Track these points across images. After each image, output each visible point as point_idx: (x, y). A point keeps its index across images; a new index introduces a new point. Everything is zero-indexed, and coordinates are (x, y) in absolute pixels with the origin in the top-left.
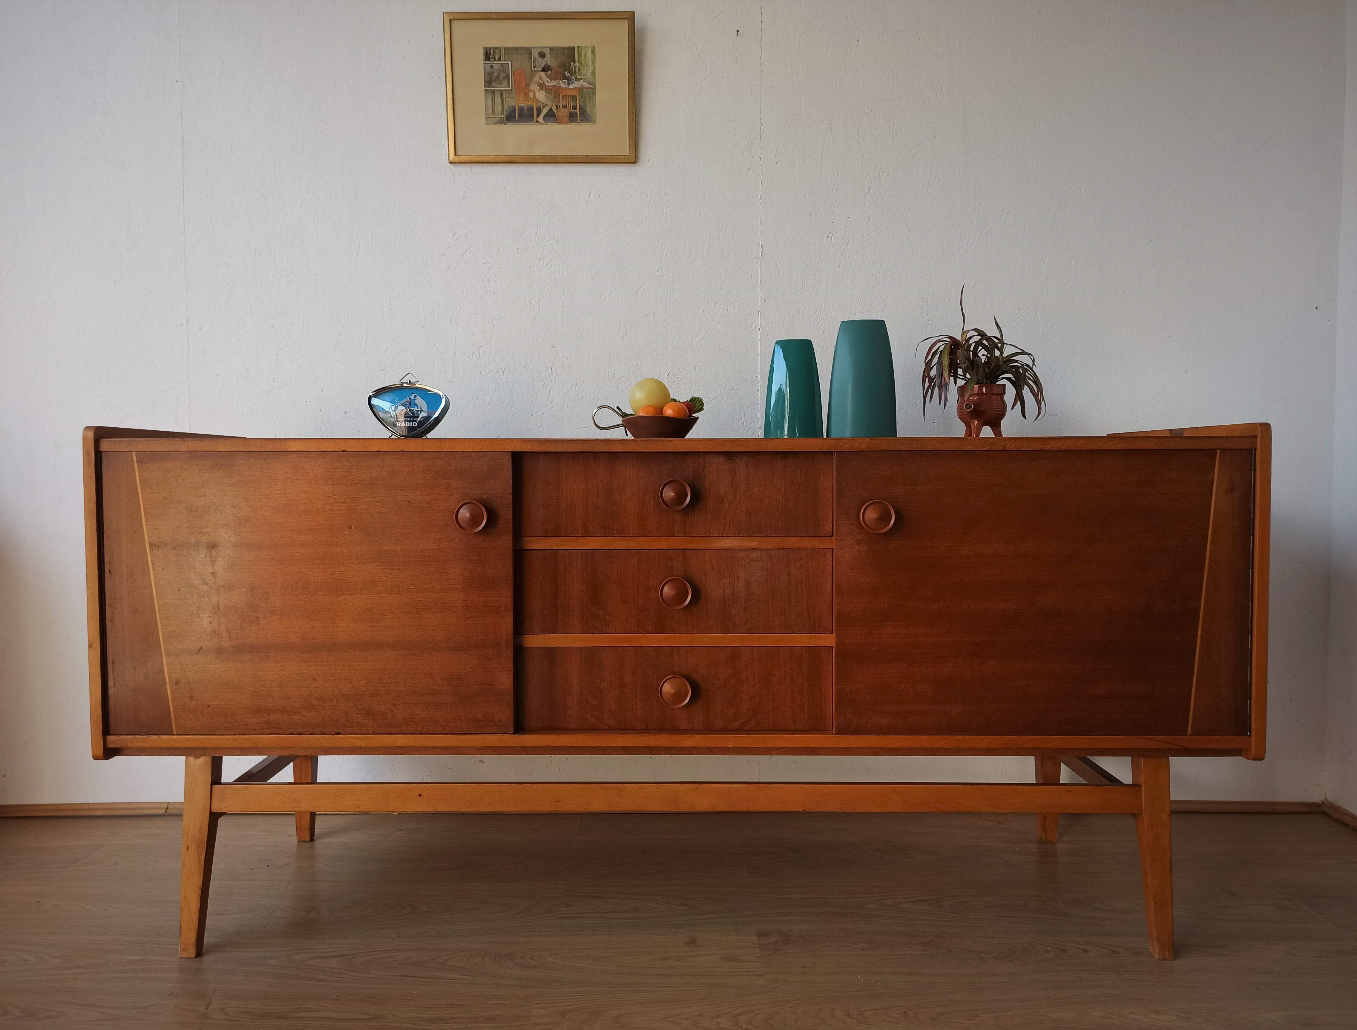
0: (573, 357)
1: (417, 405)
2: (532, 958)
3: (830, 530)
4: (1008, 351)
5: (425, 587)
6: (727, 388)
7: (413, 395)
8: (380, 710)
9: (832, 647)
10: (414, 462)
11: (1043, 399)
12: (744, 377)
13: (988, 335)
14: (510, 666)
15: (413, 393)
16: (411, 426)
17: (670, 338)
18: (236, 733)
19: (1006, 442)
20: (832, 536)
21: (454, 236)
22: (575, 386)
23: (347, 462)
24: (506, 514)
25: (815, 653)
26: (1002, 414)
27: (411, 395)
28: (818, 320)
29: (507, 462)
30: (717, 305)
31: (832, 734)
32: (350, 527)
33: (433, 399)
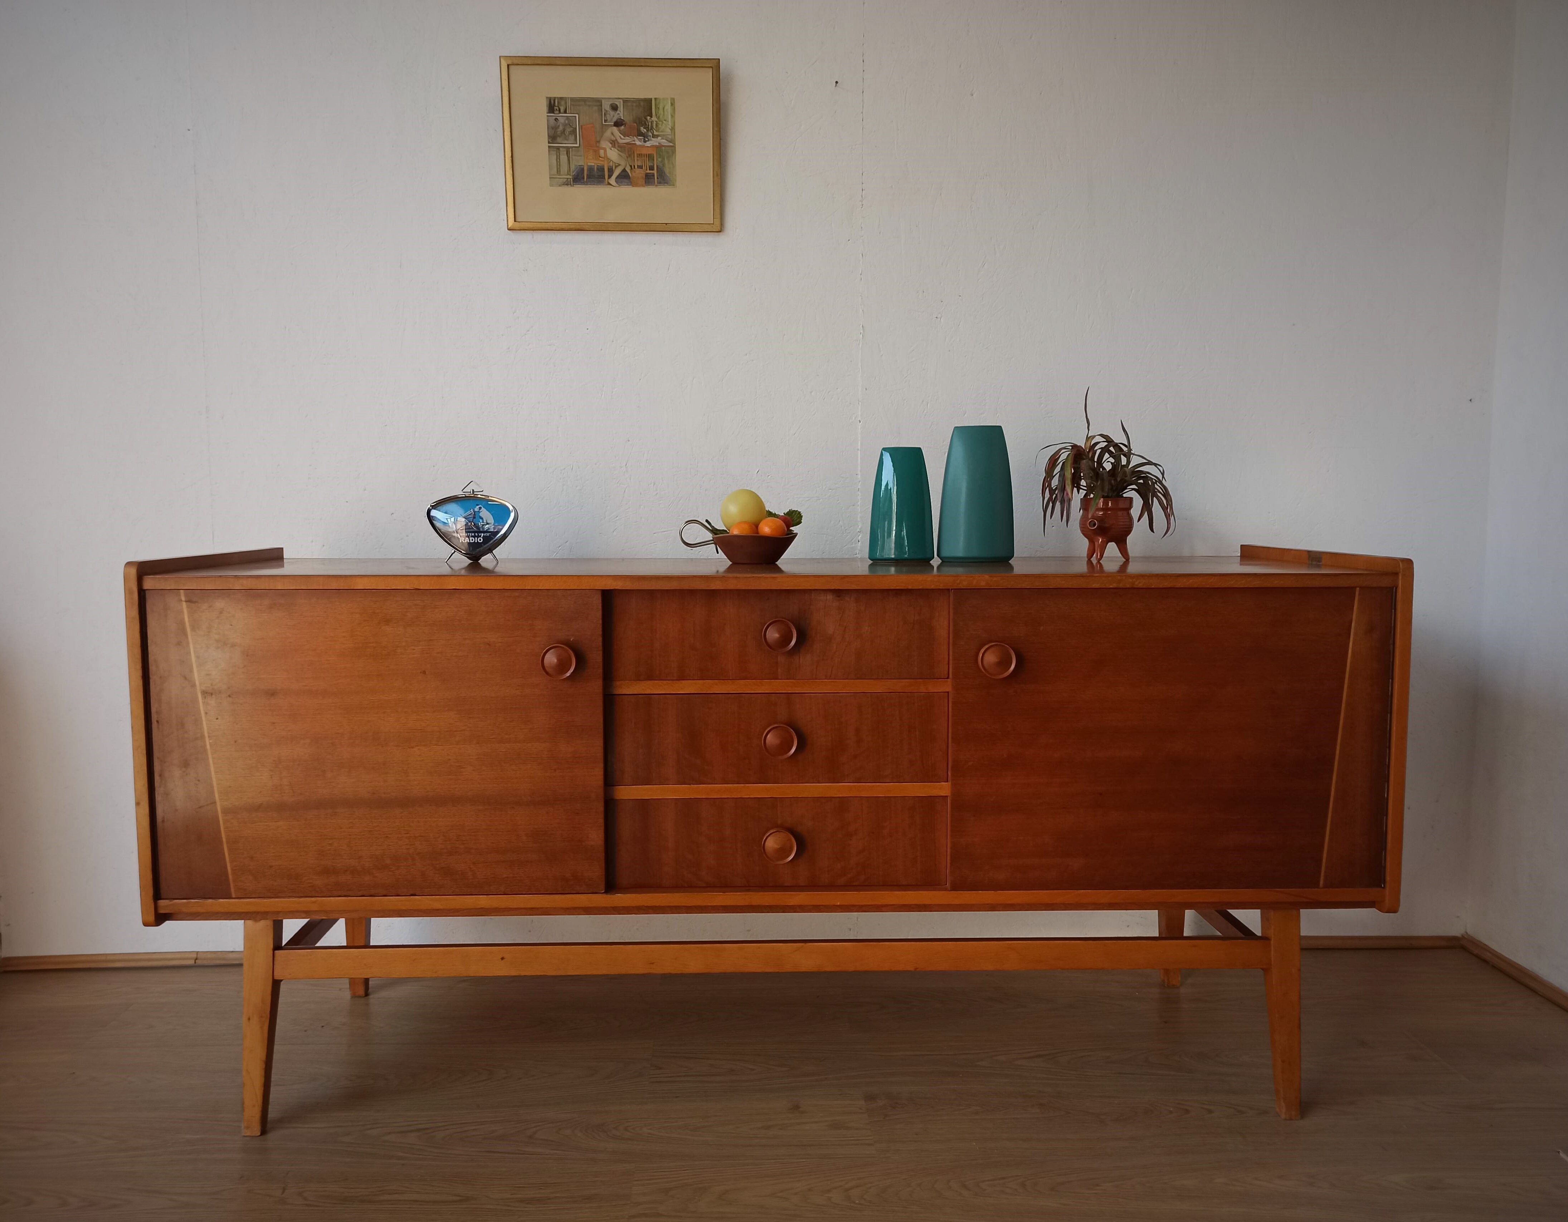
1: (482, 519)
2: (626, 1129)
3: (946, 672)
4: (1135, 461)
5: (507, 736)
6: (824, 487)
7: (478, 507)
8: (460, 869)
9: (947, 796)
10: (494, 600)
11: (1173, 513)
12: (842, 476)
13: (1115, 442)
14: (601, 821)
15: (478, 505)
16: (476, 541)
18: (302, 895)
19: (1134, 580)
20: (948, 678)
21: (514, 313)
22: (652, 485)
23: (419, 601)
24: (596, 657)
25: (929, 804)
26: (1128, 529)
27: (475, 507)
28: (925, 412)
29: (597, 601)
30: (813, 393)
31: (946, 890)
32: (424, 672)
33: (501, 512)
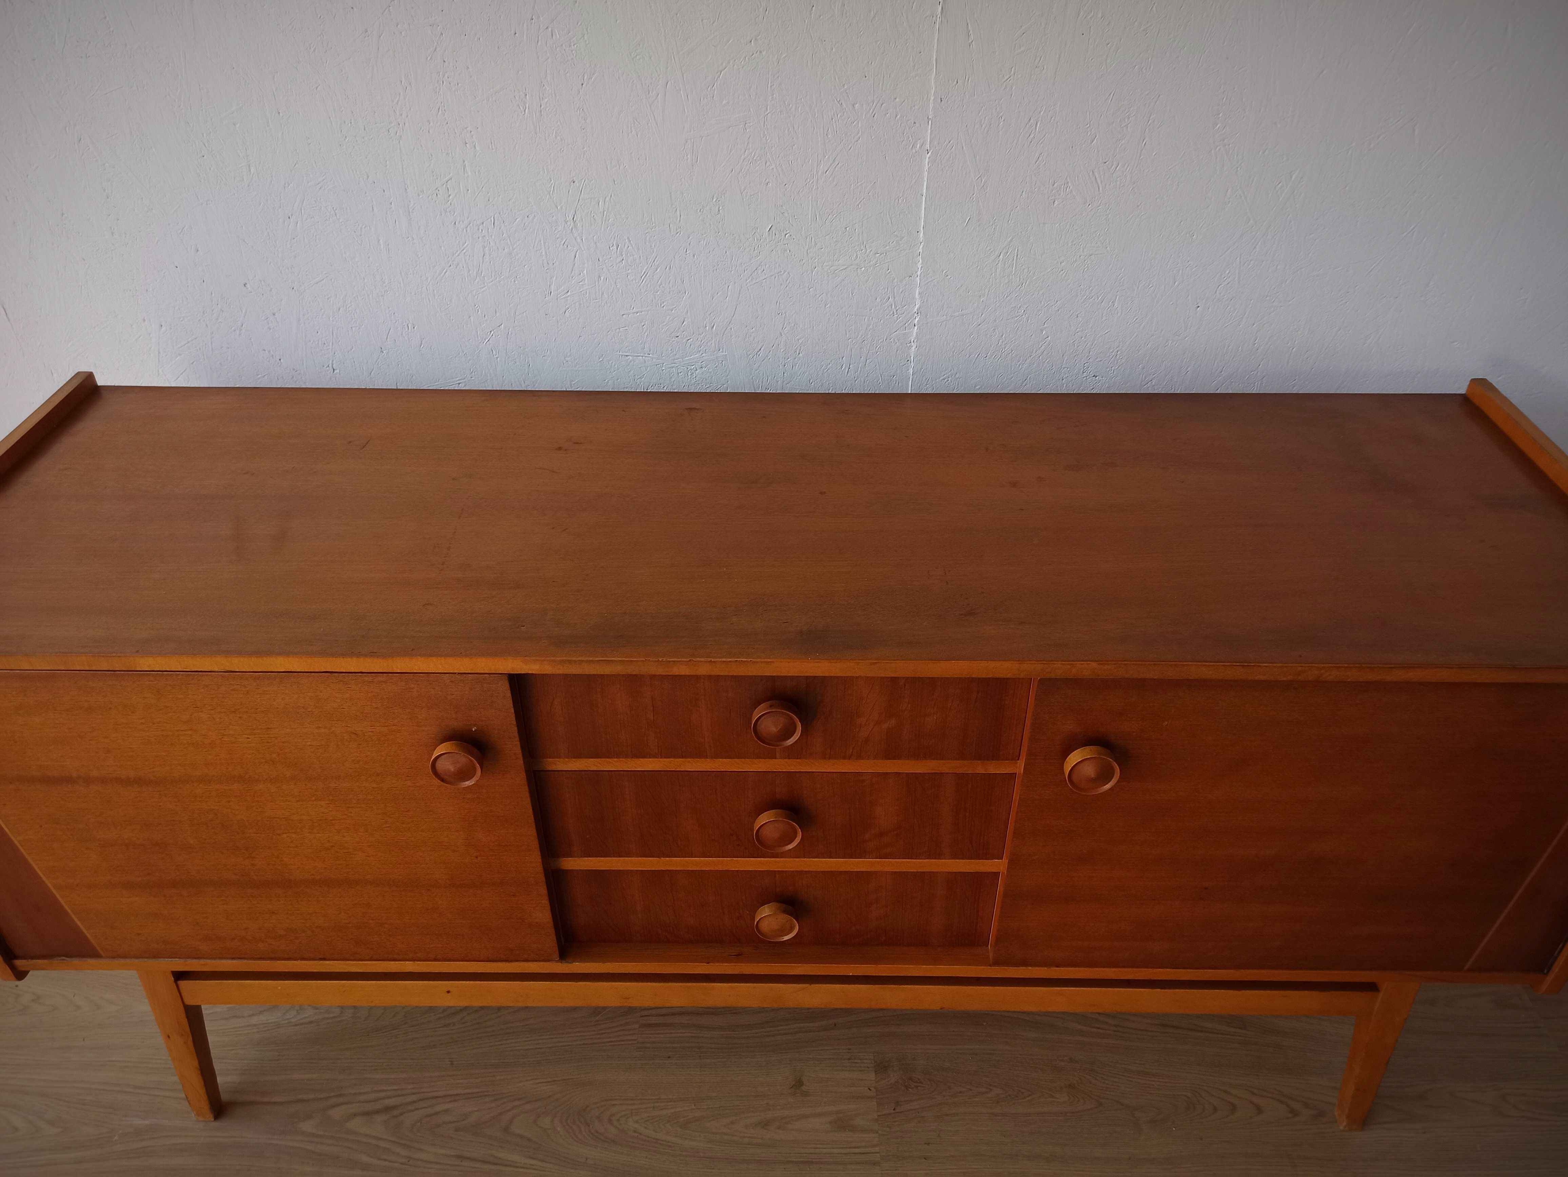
0: (607, 199)
2: (610, 1120)
5: (404, 826)
8: (374, 941)
9: (1000, 872)
17: (773, 166)
29: (503, 688)
